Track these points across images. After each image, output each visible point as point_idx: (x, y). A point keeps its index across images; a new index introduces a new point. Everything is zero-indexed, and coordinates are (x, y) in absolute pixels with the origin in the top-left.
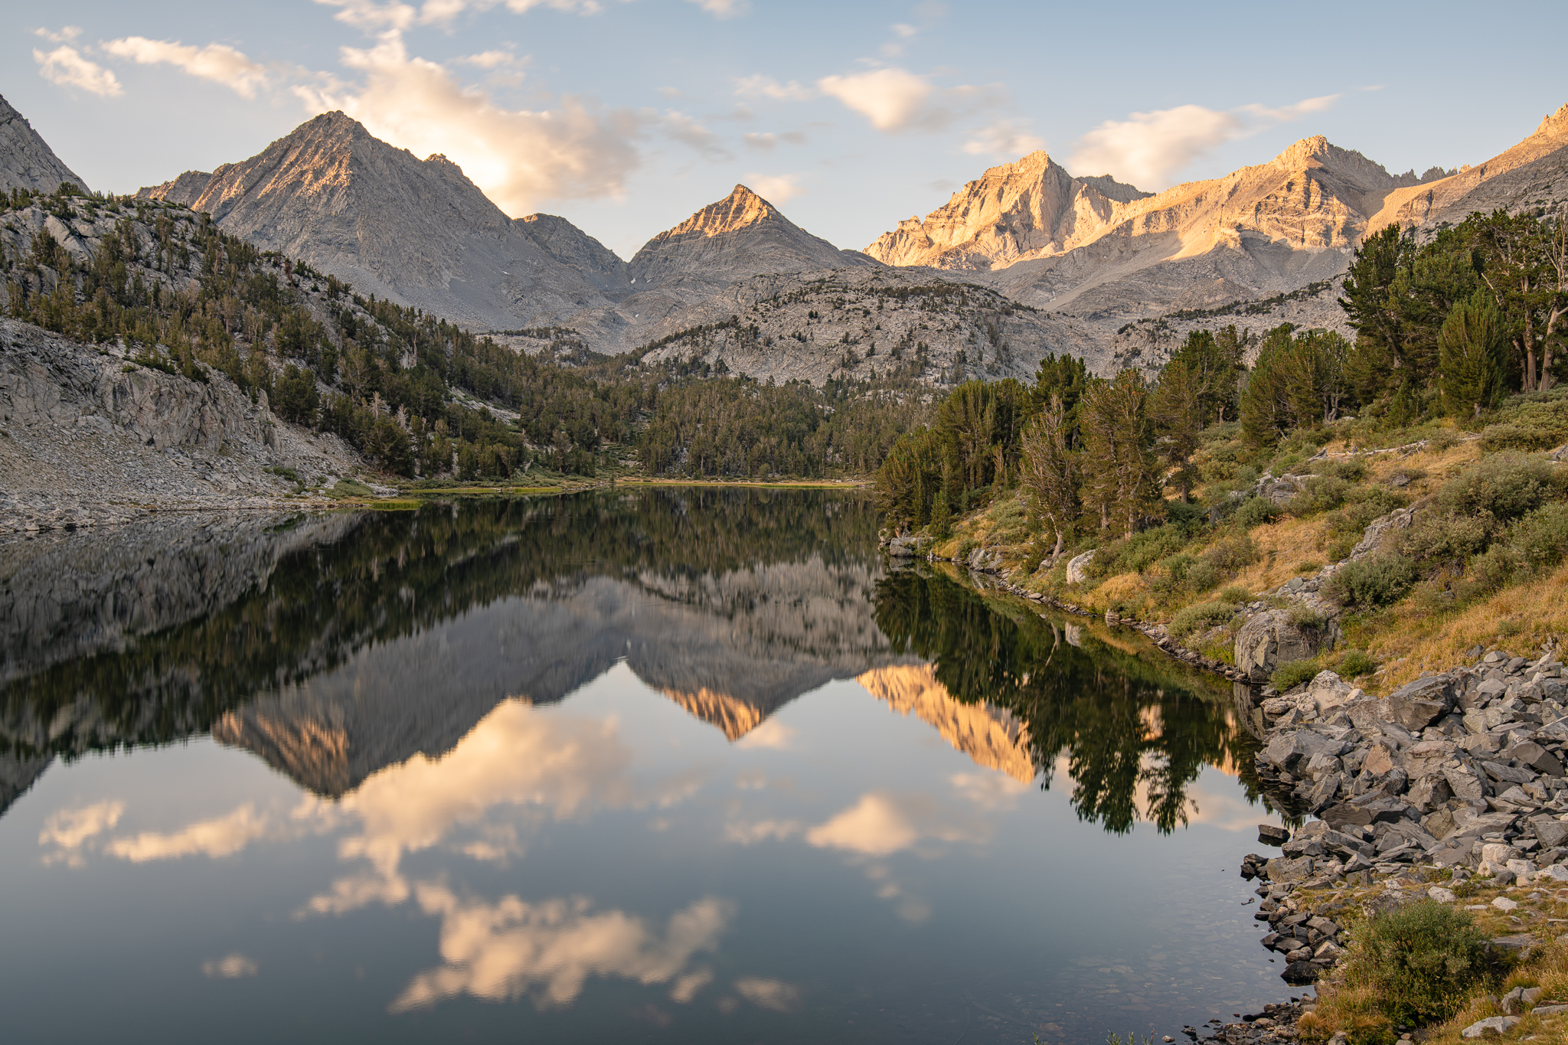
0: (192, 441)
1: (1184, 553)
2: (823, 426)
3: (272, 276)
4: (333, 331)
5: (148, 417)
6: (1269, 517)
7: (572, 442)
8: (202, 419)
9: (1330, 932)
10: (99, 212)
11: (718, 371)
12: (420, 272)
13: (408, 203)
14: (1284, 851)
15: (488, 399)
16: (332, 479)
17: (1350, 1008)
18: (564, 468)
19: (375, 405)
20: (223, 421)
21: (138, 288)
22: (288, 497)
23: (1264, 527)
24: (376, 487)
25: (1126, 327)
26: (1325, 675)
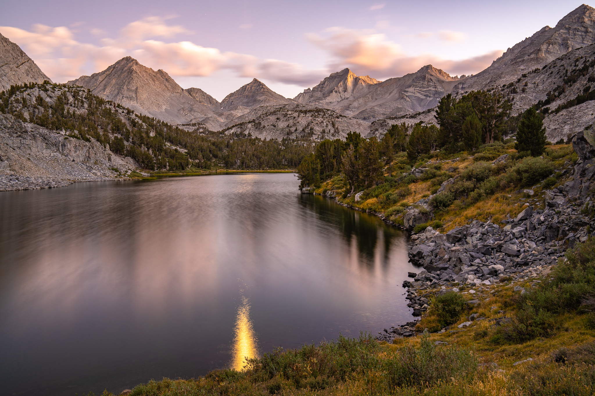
0: (86, 160)
1: (390, 192)
2: (282, 153)
3: (109, 108)
4: (129, 125)
5: (73, 153)
6: (415, 181)
7: (204, 158)
8: (89, 153)
9: (426, 302)
10: (56, 89)
11: (249, 136)
12: (156, 106)
13: (151, 85)
14: (415, 280)
15: (177, 145)
16: (129, 171)
17: (430, 322)
18: (201, 167)
19: (142, 148)
20: (95, 154)
21: (68, 112)
22: (116, 177)
23: (413, 184)
24: (143, 174)
25: (374, 122)
26: (429, 228)
